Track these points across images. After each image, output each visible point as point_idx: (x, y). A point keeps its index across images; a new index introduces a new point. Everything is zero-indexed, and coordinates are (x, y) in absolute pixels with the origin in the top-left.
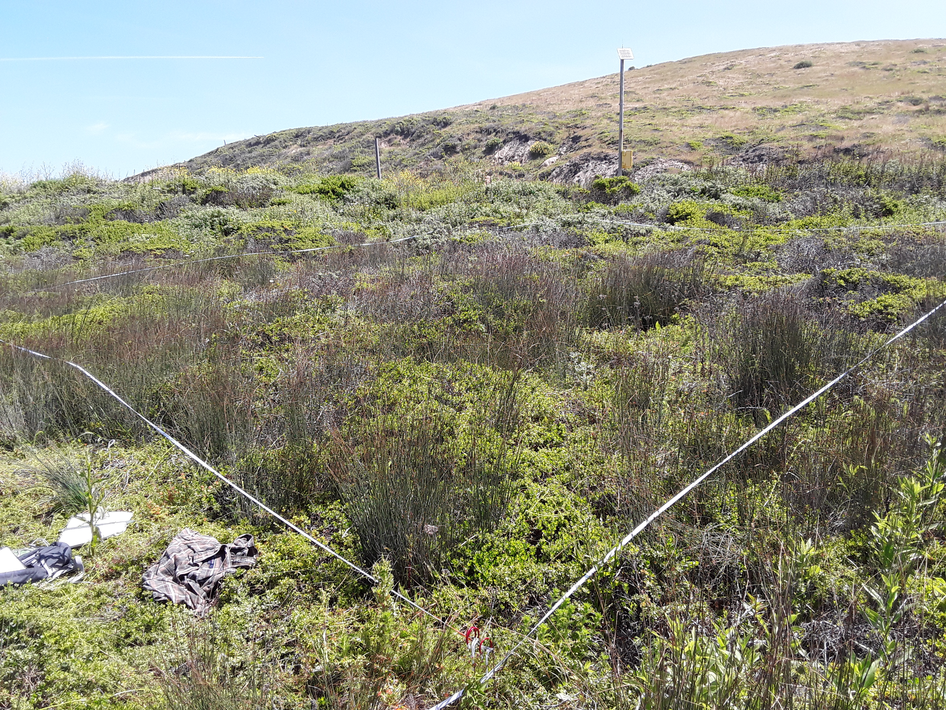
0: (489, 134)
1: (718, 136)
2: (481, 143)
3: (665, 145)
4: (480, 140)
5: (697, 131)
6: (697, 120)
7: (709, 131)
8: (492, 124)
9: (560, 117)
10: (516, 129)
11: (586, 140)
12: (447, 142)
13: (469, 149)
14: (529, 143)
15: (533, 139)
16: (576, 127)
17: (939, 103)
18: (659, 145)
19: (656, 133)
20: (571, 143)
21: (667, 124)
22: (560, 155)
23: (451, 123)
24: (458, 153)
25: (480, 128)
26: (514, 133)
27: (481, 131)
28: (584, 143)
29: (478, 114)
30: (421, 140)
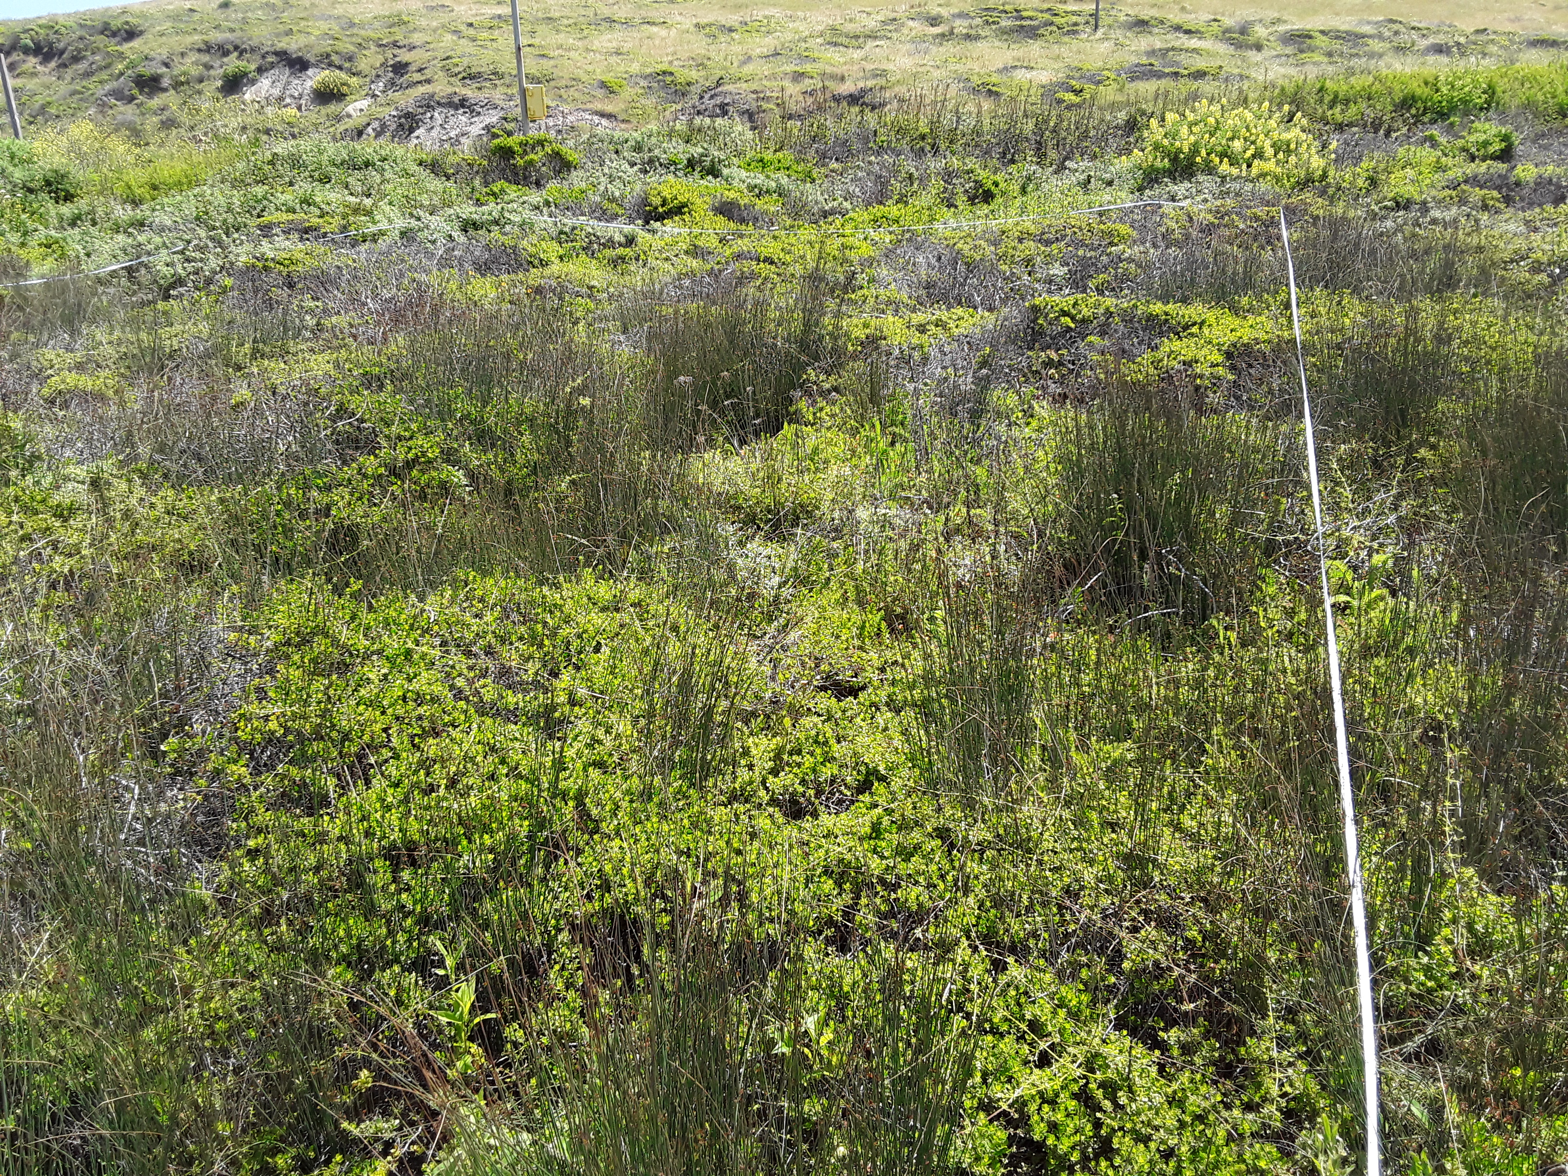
0: (226, 53)
1: (649, 71)
2: (212, 72)
3: (563, 83)
4: (208, 67)
5: (614, 59)
6: (610, 41)
7: (632, 61)
8: (228, 35)
9: (361, 26)
10: (281, 45)
11: (420, 70)
12: (140, 68)
13: (188, 83)
14: (310, 72)
15: (316, 66)
16: (395, 44)
17: (966, 23)
18: (552, 83)
19: (544, 61)
20: (391, 75)
21: (560, 47)
22: (374, 96)
23: (141, 33)
24: (165, 90)
25: (206, 43)
26: (276, 53)
27: (207, 48)
28: (417, 77)
29: (196, 17)
30: (82, 66)
